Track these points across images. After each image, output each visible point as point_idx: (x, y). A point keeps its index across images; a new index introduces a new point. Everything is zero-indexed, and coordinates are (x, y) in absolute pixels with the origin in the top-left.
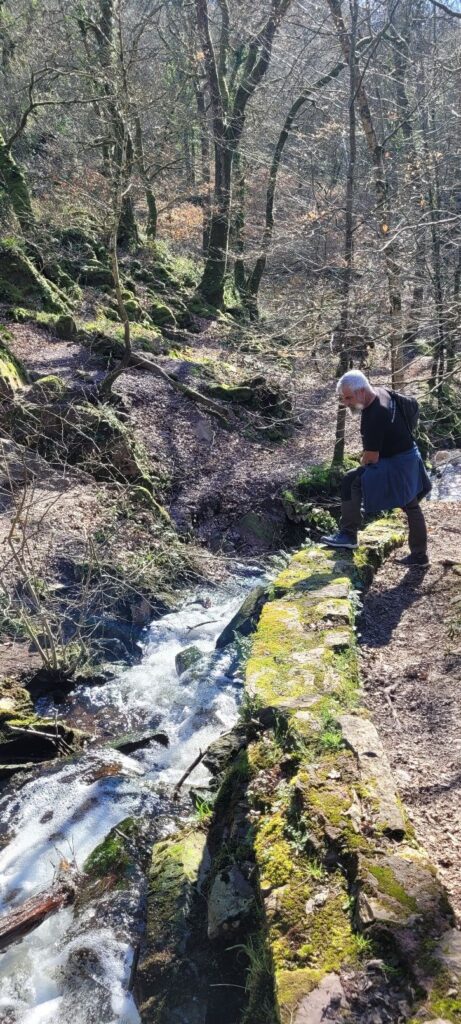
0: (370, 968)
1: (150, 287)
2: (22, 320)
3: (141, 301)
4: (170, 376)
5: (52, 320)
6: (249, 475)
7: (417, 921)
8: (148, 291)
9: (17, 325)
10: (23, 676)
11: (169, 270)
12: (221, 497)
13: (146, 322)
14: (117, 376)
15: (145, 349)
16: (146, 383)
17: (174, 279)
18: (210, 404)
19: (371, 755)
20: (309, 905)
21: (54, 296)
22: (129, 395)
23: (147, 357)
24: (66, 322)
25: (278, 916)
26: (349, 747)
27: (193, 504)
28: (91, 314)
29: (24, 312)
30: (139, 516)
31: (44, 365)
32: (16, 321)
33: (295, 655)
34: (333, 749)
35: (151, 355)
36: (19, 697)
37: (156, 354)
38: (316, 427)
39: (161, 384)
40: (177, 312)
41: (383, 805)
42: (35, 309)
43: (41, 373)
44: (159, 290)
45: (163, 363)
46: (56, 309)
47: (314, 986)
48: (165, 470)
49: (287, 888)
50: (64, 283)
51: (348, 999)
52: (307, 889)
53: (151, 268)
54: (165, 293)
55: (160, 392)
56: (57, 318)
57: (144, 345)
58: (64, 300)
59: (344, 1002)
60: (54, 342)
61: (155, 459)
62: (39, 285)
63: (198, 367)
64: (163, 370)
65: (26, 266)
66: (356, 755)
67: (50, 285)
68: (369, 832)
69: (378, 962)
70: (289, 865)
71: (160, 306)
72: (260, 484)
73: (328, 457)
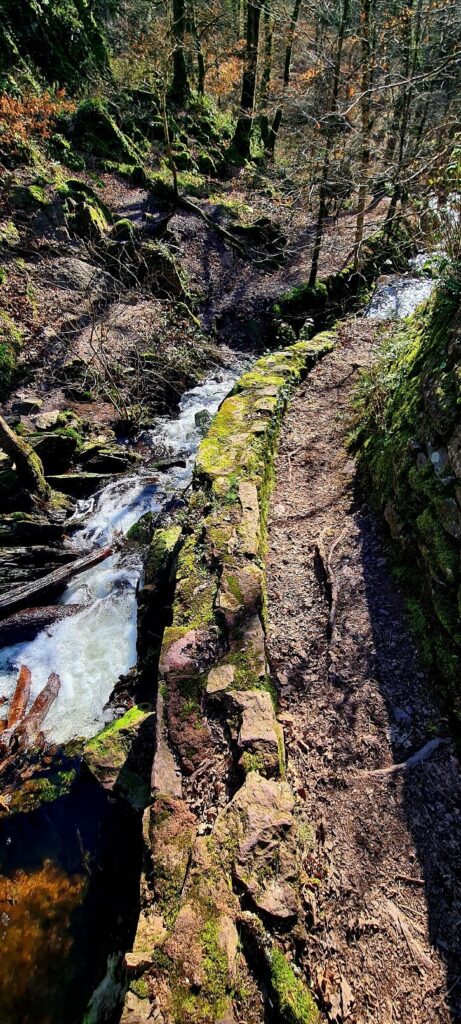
0: (212, 630)
1: (198, 139)
2: (110, 171)
3: (191, 152)
4: (208, 216)
5: (129, 170)
6: (254, 293)
7: (241, 609)
8: (197, 144)
9: (107, 175)
10: (111, 423)
11: (213, 123)
12: (236, 309)
13: (195, 171)
14: (171, 216)
15: (192, 195)
16: (192, 222)
17: (216, 132)
18: (232, 239)
19: (249, 509)
20: (196, 590)
21: (131, 150)
22: (180, 232)
23: (192, 200)
24: (139, 172)
25: (179, 594)
26: (240, 502)
27: (217, 313)
28: (157, 165)
29: (110, 164)
30: (180, 323)
31: (123, 209)
32: (105, 172)
33: (231, 438)
34: (231, 502)
35: (196, 199)
36: (109, 435)
37: (199, 198)
38: (303, 256)
39: (201, 223)
40: (217, 162)
41: (248, 538)
42: (117, 161)
43: (121, 215)
44: (204, 142)
45: (203, 206)
46: (132, 161)
47: (182, 636)
48: (200, 288)
49: (187, 579)
50: (138, 138)
51: (197, 644)
52: (198, 581)
53: (199, 122)
54: (208, 145)
55: (200, 230)
56: (132, 168)
57: (191, 190)
58: (138, 153)
59: (194, 646)
60: (132, 188)
61: (194, 281)
62: (120, 140)
63: (228, 209)
64: (203, 212)
65: (109, 123)
66: (242, 507)
67: (128, 140)
68: (236, 554)
69: (216, 627)
70: (191, 567)
71: (205, 156)
72: (260, 300)
73: (306, 280)
